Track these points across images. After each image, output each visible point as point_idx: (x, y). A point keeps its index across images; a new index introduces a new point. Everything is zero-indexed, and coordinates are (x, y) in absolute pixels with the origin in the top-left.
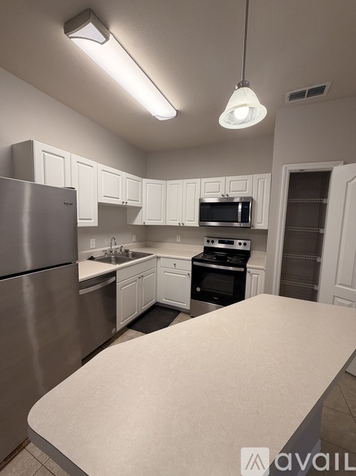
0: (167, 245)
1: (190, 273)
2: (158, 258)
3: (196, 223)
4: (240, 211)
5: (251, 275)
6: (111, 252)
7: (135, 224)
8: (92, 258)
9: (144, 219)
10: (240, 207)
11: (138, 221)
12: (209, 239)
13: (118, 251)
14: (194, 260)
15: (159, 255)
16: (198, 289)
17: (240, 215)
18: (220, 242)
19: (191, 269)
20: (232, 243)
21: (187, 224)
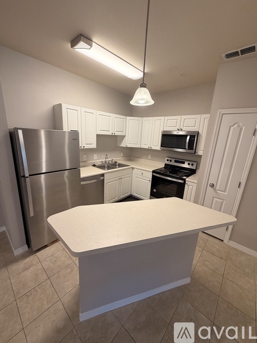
0: (142, 161)
1: (151, 180)
2: (133, 168)
3: (158, 147)
4: (188, 141)
5: (188, 186)
6: (106, 162)
7: (121, 146)
8: (94, 166)
9: (127, 143)
10: (188, 138)
11: (123, 145)
12: (168, 158)
13: (110, 162)
14: (154, 172)
15: (134, 166)
16: (155, 190)
17: (187, 144)
18: (176, 161)
19: (151, 178)
20: (184, 163)
21: (154, 148)
